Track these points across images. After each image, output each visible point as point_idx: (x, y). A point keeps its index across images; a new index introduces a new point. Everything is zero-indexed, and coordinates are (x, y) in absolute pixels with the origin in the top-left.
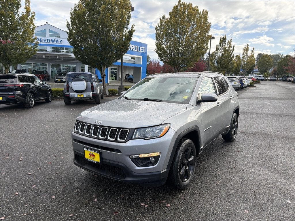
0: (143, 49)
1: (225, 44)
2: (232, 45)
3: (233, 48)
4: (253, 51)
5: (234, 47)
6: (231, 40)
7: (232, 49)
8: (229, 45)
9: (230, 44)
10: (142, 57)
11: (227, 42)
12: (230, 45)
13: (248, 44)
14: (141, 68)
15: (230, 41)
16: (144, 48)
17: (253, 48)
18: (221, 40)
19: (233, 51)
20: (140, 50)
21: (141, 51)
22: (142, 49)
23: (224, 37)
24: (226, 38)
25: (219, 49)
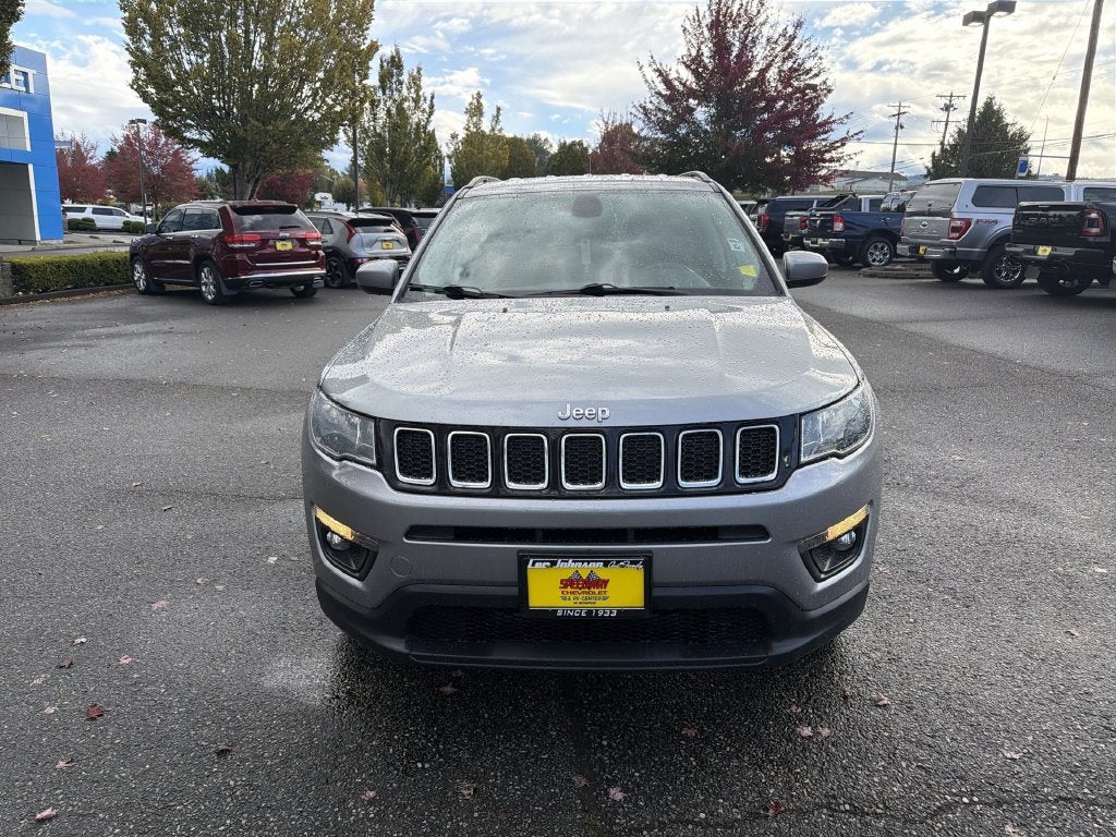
0: (25, 74)
1: (401, 83)
2: (426, 91)
3: (428, 102)
4: (496, 118)
5: (432, 98)
6: (419, 72)
7: (426, 106)
8: (413, 90)
9: (419, 88)
10: (24, 115)
11: (405, 78)
12: (417, 92)
13: (478, 93)
14: (31, 167)
15: (415, 73)
16: (31, 73)
17: (499, 109)
18: (382, 66)
19: (431, 114)
20: (13, 81)
21: (15, 87)
22: (22, 78)
23: (393, 58)
24: (400, 59)
25: (379, 101)
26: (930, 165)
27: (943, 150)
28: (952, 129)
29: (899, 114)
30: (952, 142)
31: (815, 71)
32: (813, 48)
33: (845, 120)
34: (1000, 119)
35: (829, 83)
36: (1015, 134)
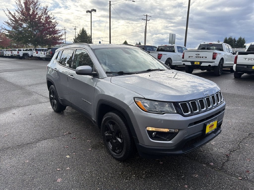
26: (74, 41)
27: (76, 38)
28: (77, 34)
29: (65, 30)
30: (77, 37)
31: (53, 18)
32: (51, 13)
33: (62, 31)
34: (86, 32)
35: (57, 21)
36: (89, 36)
